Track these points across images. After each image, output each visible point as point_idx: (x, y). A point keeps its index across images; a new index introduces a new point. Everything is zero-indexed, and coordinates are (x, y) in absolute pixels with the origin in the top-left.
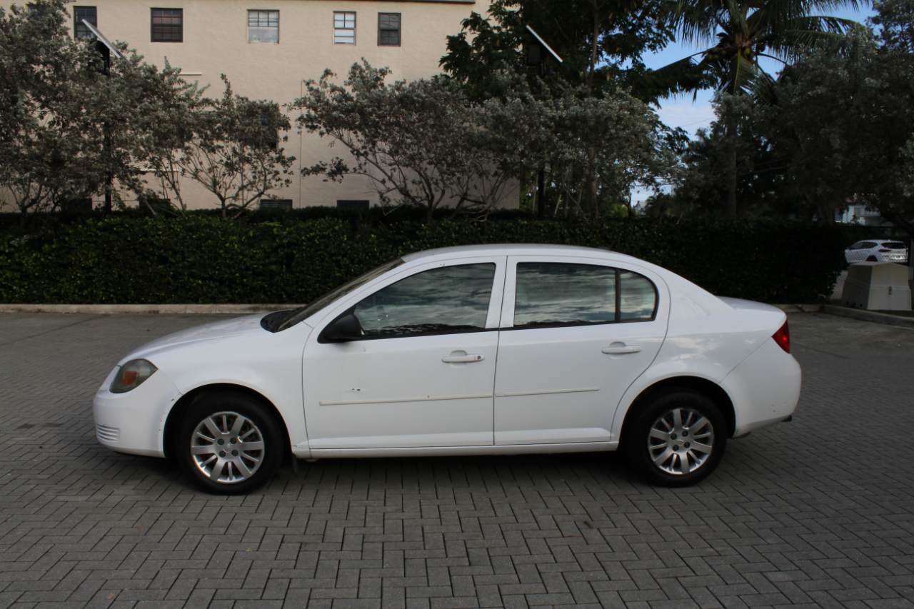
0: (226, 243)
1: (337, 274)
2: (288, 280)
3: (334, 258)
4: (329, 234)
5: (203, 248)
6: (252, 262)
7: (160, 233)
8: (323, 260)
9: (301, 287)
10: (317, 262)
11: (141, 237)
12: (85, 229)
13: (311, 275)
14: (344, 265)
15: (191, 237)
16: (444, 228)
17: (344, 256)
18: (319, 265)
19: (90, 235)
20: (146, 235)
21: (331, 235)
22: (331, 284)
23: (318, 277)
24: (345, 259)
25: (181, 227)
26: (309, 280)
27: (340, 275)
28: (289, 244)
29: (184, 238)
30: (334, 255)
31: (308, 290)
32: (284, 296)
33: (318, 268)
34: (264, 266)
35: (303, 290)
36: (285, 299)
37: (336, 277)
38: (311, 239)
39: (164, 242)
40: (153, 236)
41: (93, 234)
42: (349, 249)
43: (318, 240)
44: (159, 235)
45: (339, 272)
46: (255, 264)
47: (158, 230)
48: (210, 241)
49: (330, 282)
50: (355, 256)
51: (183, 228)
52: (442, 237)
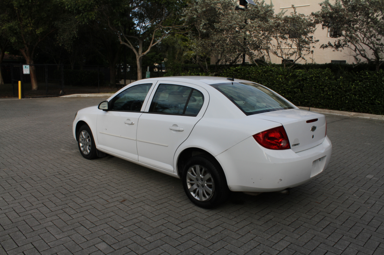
0: (277, 78)
1: (322, 95)
2: (301, 96)
3: (320, 87)
4: (319, 75)
5: (269, 80)
6: (287, 87)
7: (254, 73)
8: (315, 88)
9: (306, 99)
10: (313, 88)
11: (247, 74)
12: (229, 71)
13: (311, 95)
14: (325, 91)
15: (265, 75)
16: (378, 74)
17: (326, 86)
18: (314, 90)
19: (231, 73)
20: (249, 74)
21: (320, 76)
22: (319, 99)
23: (313, 95)
24: (326, 88)
25: (261, 71)
26: (309, 96)
27: (323, 95)
28: (303, 80)
29: (262, 75)
30: (321, 86)
31: (309, 101)
32: (299, 103)
33: (313, 91)
34: (291, 88)
35: (307, 101)
36: (300, 104)
37: (321, 96)
38: (312, 78)
39: (255, 76)
40: (251, 74)
41: (232, 73)
42: (328, 83)
43: (314, 78)
44: (253, 74)
45: (323, 93)
46: (287, 88)
47: (253, 72)
48: (271, 77)
49: (319, 98)
50: (330, 86)
51: (262, 71)
52: (377, 79)
